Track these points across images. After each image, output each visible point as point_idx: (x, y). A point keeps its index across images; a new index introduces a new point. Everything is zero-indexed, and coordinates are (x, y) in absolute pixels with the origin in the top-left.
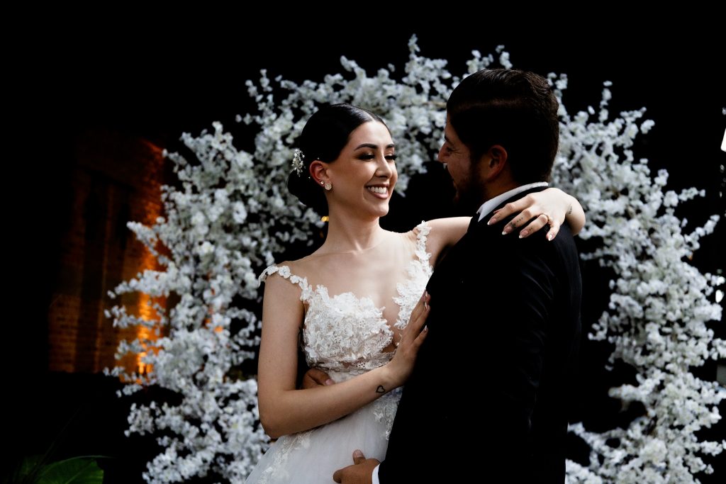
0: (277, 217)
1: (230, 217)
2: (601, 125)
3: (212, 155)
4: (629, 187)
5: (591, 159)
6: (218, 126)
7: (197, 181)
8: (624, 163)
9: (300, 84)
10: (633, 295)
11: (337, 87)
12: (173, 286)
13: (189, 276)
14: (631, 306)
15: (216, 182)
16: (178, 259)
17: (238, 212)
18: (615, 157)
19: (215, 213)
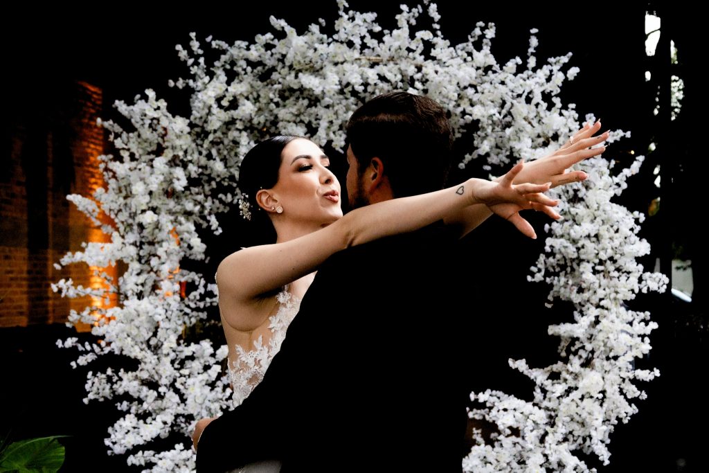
0: (218, 180)
1: (171, 182)
2: (530, 72)
3: (148, 122)
4: (559, 133)
5: (521, 108)
6: (151, 93)
7: (134, 147)
8: (553, 109)
9: (231, 44)
10: (567, 237)
11: (268, 47)
12: (119, 255)
13: (134, 244)
14: (566, 247)
15: (154, 148)
16: (122, 229)
17: (178, 179)
18: (545, 105)
19: (155, 183)
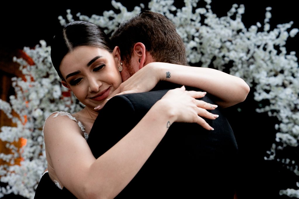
1: (52, 94)
2: (266, 33)
3: (41, 59)
4: (284, 69)
5: (260, 53)
6: (43, 43)
7: (33, 74)
8: (281, 55)
9: (90, 17)
10: (290, 133)
11: (111, 18)
12: (20, 135)
13: (30, 129)
14: (289, 140)
15: (45, 74)
16: (23, 119)
17: (56, 91)
18: (275, 52)
19: (43, 92)
